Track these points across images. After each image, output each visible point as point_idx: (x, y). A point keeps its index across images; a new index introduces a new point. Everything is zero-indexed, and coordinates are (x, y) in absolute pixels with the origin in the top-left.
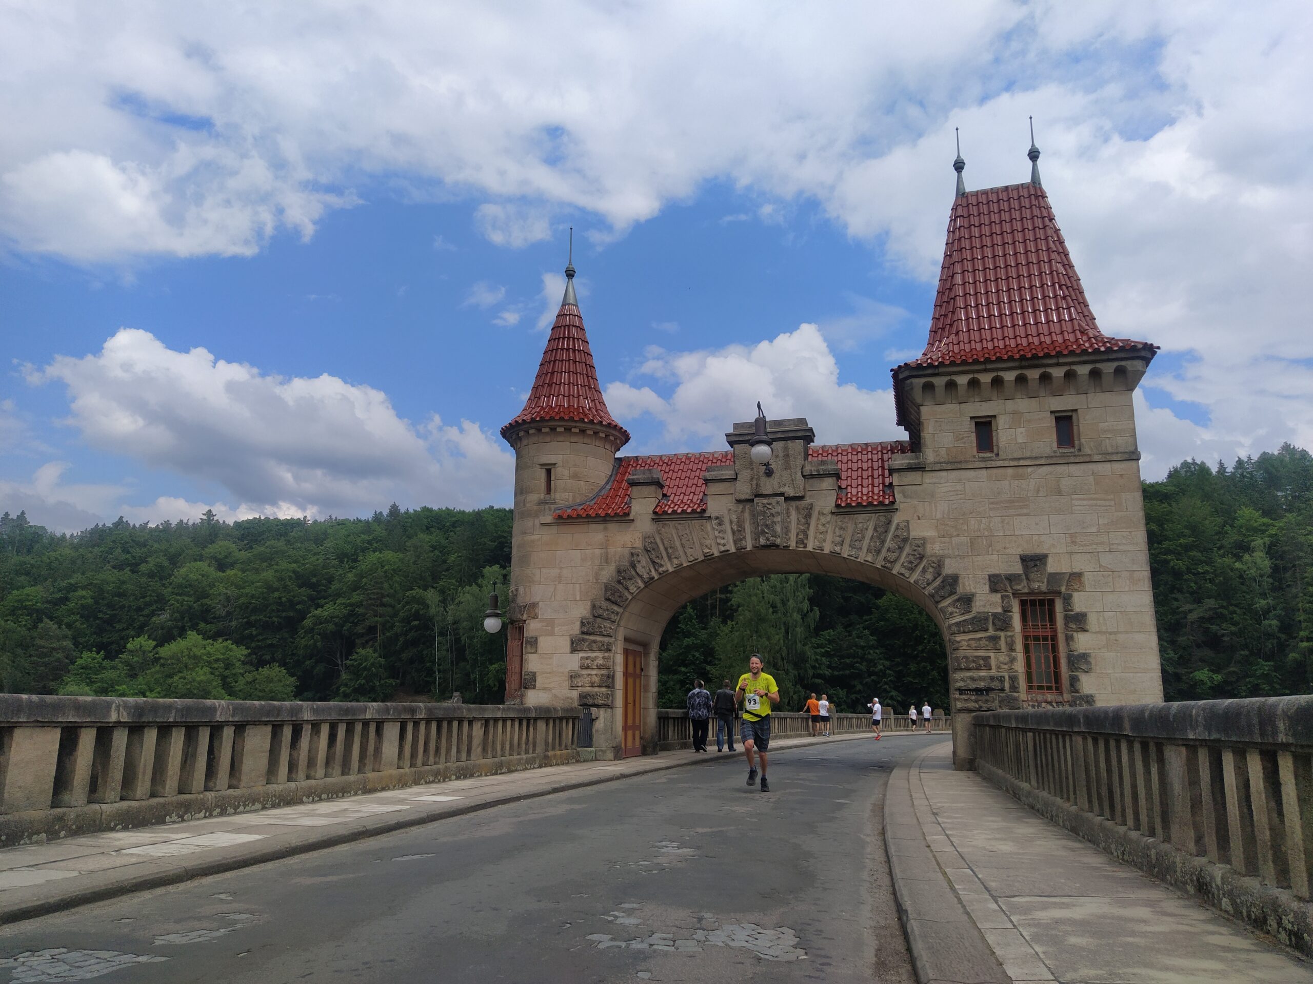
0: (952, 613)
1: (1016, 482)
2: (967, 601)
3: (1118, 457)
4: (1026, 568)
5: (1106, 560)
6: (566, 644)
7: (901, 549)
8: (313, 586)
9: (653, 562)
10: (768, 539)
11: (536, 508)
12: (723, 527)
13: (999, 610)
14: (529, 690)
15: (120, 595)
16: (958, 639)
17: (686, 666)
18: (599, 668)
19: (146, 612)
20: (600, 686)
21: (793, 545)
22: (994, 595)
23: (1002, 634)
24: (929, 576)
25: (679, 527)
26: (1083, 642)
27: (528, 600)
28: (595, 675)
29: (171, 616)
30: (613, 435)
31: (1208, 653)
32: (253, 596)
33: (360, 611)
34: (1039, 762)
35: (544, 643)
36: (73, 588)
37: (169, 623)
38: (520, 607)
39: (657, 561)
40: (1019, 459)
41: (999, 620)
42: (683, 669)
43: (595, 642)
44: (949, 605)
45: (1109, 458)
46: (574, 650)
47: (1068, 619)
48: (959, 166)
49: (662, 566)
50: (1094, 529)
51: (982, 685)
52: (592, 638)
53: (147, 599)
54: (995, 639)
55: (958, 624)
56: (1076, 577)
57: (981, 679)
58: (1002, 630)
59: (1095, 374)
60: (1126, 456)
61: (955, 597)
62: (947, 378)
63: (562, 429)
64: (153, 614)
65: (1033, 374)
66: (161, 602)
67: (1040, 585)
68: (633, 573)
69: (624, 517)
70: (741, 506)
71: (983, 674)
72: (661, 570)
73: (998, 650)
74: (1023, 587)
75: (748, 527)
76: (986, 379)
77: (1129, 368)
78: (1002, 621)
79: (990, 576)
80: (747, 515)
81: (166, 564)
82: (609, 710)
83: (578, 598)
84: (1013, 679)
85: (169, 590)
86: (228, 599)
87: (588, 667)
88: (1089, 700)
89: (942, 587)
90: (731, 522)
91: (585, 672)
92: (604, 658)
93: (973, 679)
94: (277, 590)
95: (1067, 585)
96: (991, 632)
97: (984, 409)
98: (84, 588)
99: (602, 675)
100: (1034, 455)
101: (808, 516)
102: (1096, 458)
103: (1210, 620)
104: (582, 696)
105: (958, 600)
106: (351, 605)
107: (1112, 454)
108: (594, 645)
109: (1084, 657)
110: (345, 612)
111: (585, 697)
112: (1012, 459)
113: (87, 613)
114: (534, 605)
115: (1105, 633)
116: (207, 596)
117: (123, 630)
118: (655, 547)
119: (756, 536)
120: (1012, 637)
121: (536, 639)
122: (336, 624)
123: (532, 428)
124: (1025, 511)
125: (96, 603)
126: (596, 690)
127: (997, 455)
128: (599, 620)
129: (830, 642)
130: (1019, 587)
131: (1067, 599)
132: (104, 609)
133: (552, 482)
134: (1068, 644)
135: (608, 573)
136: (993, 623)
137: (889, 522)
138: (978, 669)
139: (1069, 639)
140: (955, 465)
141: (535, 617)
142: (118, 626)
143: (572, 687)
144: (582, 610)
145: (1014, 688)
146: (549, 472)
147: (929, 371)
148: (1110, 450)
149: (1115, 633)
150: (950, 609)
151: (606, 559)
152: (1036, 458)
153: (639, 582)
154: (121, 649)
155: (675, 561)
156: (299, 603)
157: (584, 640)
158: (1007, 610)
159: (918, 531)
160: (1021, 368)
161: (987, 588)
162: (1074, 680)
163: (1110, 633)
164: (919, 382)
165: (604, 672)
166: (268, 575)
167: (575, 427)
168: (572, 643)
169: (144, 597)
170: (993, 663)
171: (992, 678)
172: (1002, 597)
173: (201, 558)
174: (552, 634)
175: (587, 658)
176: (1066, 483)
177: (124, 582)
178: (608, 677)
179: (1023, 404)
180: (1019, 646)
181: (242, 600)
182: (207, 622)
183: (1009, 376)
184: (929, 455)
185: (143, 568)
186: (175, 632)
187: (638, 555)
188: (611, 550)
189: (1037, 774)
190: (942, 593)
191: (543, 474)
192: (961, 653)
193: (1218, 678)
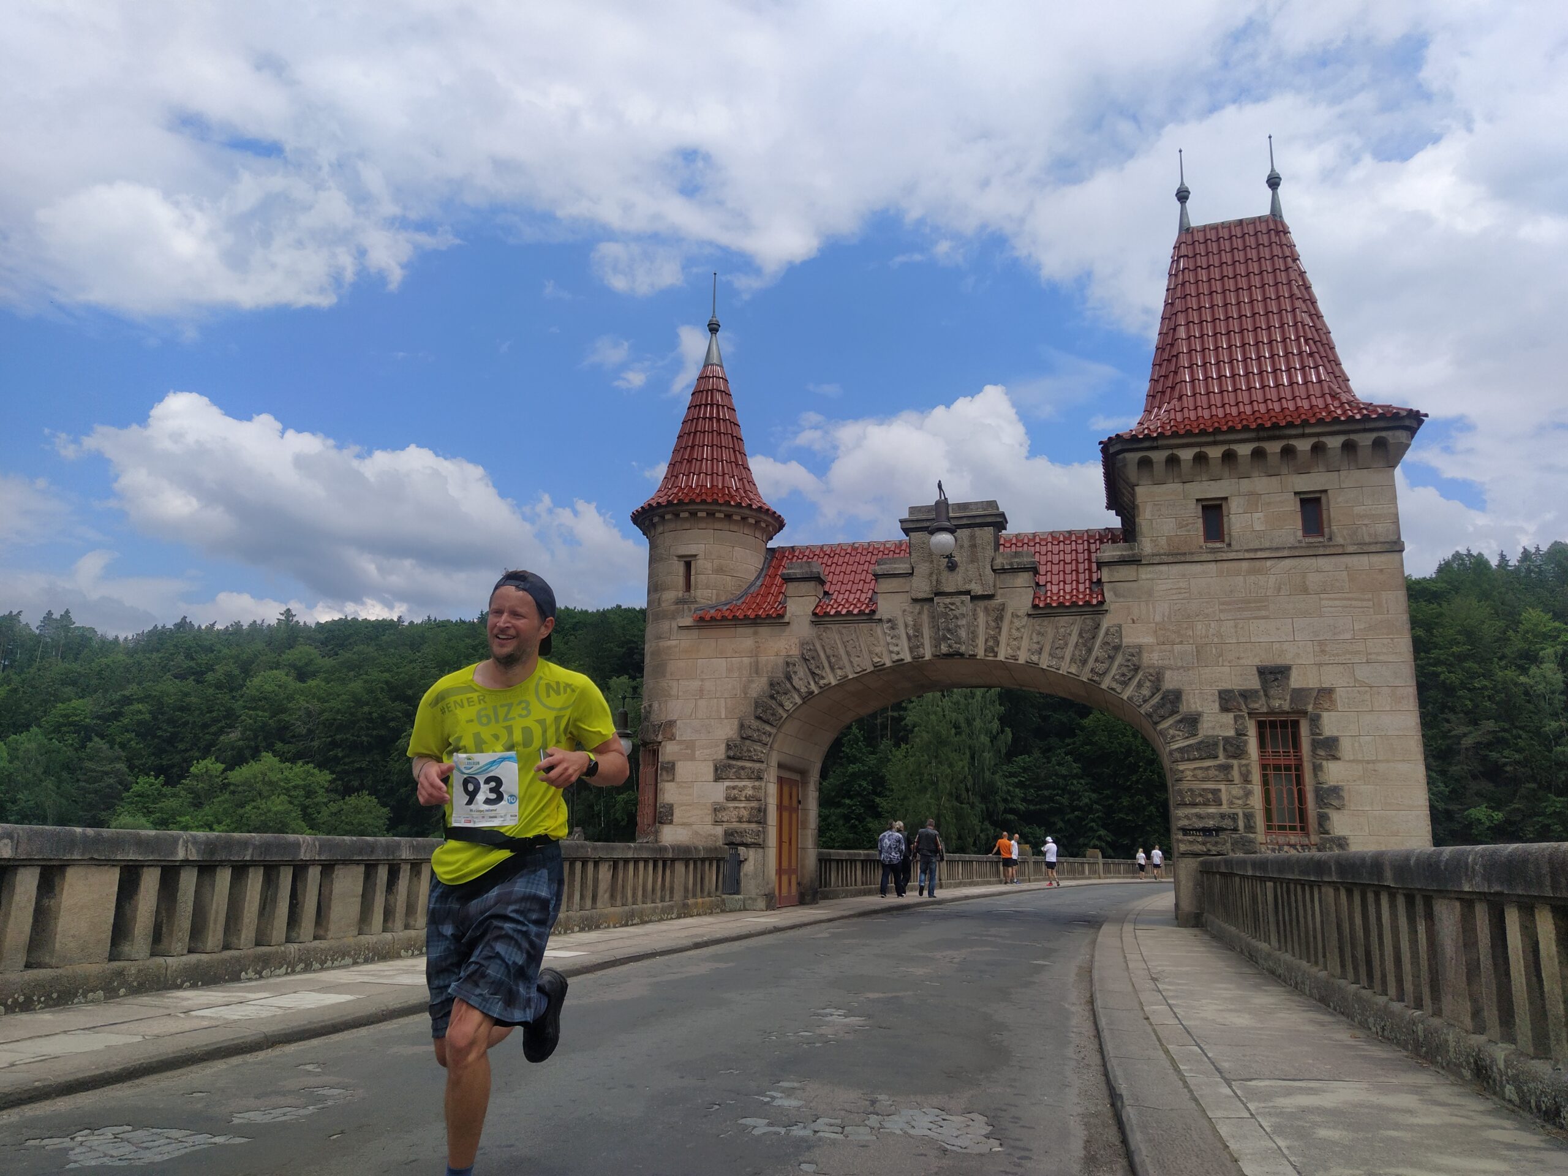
0: (1173, 737)
1: (1253, 577)
2: (1192, 722)
3: (1378, 548)
4: (1264, 683)
5: (1362, 672)
6: (708, 771)
7: (1112, 658)
9: (813, 674)
10: (950, 646)
11: (673, 607)
12: (896, 632)
13: (1231, 733)
14: (665, 826)
15: (182, 709)
16: (1181, 768)
17: (851, 797)
18: (748, 799)
19: (213, 729)
20: (749, 822)
21: (981, 653)
22: (1225, 715)
23: (1235, 762)
24: (1146, 692)
25: (844, 631)
26: (1334, 773)
27: (664, 718)
28: (743, 808)
29: (243, 733)
30: (765, 521)
31: (1487, 786)
32: (338, 711)
34: (1281, 918)
35: (683, 770)
36: (128, 700)
37: (241, 743)
38: (654, 726)
39: (817, 671)
40: (1256, 550)
41: (1232, 745)
42: (847, 801)
43: (743, 768)
44: (1170, 727)
45: (1366, 549)
46: (718, 778)
47: (1316, 744)
48: (1183, 196)
49: (823, 678)
50: (1348, 636)
51: (1211, 823)
52: (740, 763)
53: (215, 714)
54: (1226, 768)
55: (1181, 750)
56: (1326, 693)
57: (1210, 816)
58: (1234, 757)
59: (1349, 447)
60: (1387, 547)
61: (1177, 717)
62: (1167, 453)
63: (704, 514)
64: (221, 731)
65: (1274, 448)
66: (230, 718)
67: (1282, 703)
68: (789, 686)
69: (777, 620)
70: (918, 607)
71: (1212, 810)
72: (822, 682)
73: (1231, 781)
74: (1260, 705)
75: (927, 632)
76: (1215, 453)
77: (1391, 441)
78: (1235, 747)
79: (1220, 692)
80: (925, 617)
81: (237, 672)
82: (760, 850)
83: (723, 716)
84: (1249, 817)
85: (241, 703)
86: (309, 714)
87: (735, 799)
88: (1342, 843)
89: (1161, 705)
90: (906, 626)
91: (731, 805)
92: (754, 788)
93: (1199, 817)
94: (367, 704)
95: (1315, 704)
96: (1222, 760)
97: (1212, 490)
98: (140, 700)
99: (752, 808)
100: (1275, 545)
101: (999, 619)
102: (1351, 549)
103: (1489, 745)
104: (728, 834)
105: (1181, 721)
107: (1370, 544)
108: (742, 772)
109: (1336, 791)
111: (732, 834)
112: (1247, 551)
113: (144, 731)
114: (671, 724)
115: (1361, 761)
116: (284, 710)
117: (186, 750)
118: (815, 654)
119: (937, 642)
120: (1247, 765)
121: (673, 765)
123: (668, 513)
124: (1263, 613)
125: (155, 718)
126: (745, 826)
127: (1229, 545)
128: (748, 742)
129: (1025, 770)
130: (1256, 706)
131: (1315, 720)
132: (165, 726)
133: (692, 578)
134: (1316, 775)
135: (759, 686)
136: (1225, 749)
137: (1098, 626)
138: (1206, 804)
139: (1317, 769)
140: (1178, 557)
141: (672, 738)
142: (181, 746)
143: (716, 822)
144: (727, 730)
145: (1250, 828)
146: (688, 565)
147: (1146, 444)
148: (1367, 539)
149: (1373, 762)
150: (1171, 732)
151: (756, 669)
152: (1277, 549)
153: (796, 697)
154: (184, 773)
155: (839, 672)
156: (393, 719)
157: (730, 766)
158: (1241, 734)
159: (1133, 636)
160: (1259, 439)
161: (1217, 705)
162: (1323, 819)
163: (1368, 762)
164: (1133, 457)
165: (754, 804)
166: (356, 686)
167: (720, 511)
168: (716, 769)
169: (211, 712)
170: (1224, 797)
171: (1223, 816)
172: (1235, 717)
173: (277, 666)
174: (692, 758)
175: (734, 788)
176: (1313, 579)
177: (186, 695)
178: (759, 810)
179: (1260, 483)
180: (1256, 776)
181: (326, 715)
182: (283, 741)
183: (1244, 450)
184: (1146, 546)
185: (210, 677)
186: (247, 753)
187: (795, 665)
188: (763, 659)
189: (1279, 933)
190: (1162, 712)
191: (680, 568)
192: (1185, 785)
193: (1499, 816)
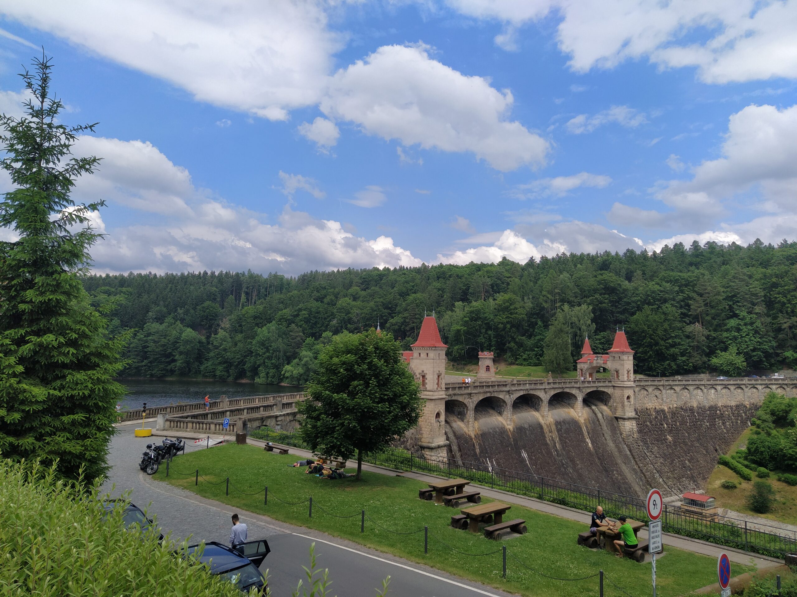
4: (422, 372)
8: (390, 308)
15: (317, 313)
19: (328, 320)
24: (413, 372)
29: (337, 321)
32: (366, 314)
33: (407, 320)
36: (301, 310)
37: (337, 325)
42: (536, 349)
44: (414, 375)
64: (330, 321)
66: (333, 315)
81: (333, 298)
85: (336, 310)
86: (357, 314)
94: (375, 311)
98: (305, 310)
106: (404, 318)
109: (426, 383)
110: (402, 320)
112: (422, 358)
113: (307, 321)
116: (349, 313)
117: (320, 327)
120: (420, 380)
122: (399, 326)
124: (423, 365)
125: (309, 316)
132: (313, 319)
137: (409, 366)
140: (416, 359)
142: (318, 326)
154: (320, 336)
156: (385, 316)
159: (413, 367)
161: (418, 374)
166: (372, 304)
169: (327, 313)
173: (346, 296)
176: (427, 362)
177: (319, 308)
181: (363, 315)
182: (350, 324)
184: (414, 356)
185: (325, 300)
186: (339, 328)
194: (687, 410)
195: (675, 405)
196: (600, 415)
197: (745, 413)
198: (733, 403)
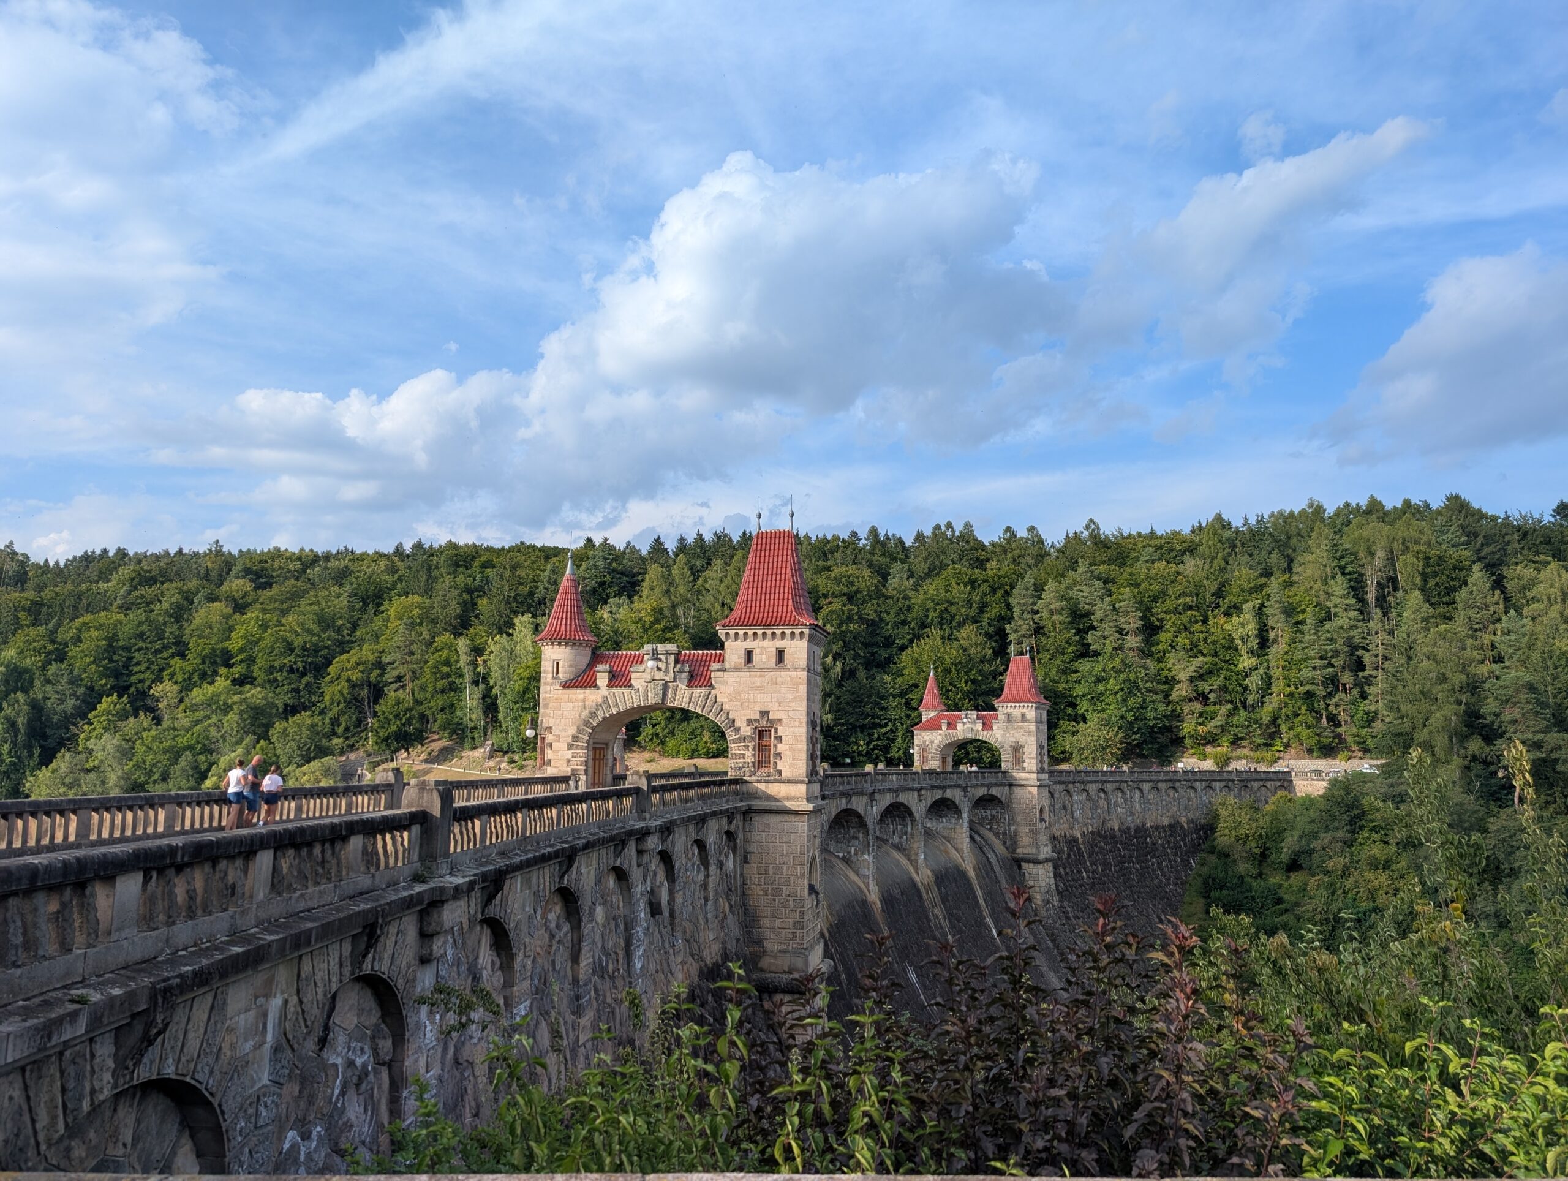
0: (732, 734)
1: (761, 678)
2: (738, 730)
4: (761, 716)
5: (791, 713)
6: (565, 746)
7: (713, 706)
8: (337, 630)
9: (607, 708)
10: (656, 701)
11: (552, 680)
12: (638, 694)
13: (750, 733)
14: (548, 766)
15: (135, 636)
16: (734, 746)
18: (580, 757)
20: (581, 765)
21: (669, 703)
22: (748, 727)
23: (750, 744)
24: (724, 719)
25: (619, 693)
26: (780, 748)
27: (547, 724)
28: (579, 760)
30: (590, 644)
33: (388, 658)
35: (555, 745)
38: (543, 727)
40: (761, 668)
41: (749, 738)
43: (579, 745)
44: (731, 731)
45: (796, 670)
46: (568, 749)
47: (776, 738)
49: (611, 710)
50: (787, 700)
51: (741, 765)
52: (578, 743)
54: (747, 746)
55: (733, 739)
56: (780, 720)
57: (740, 763)
58: (750, 742)
59: (793, 634)
60: (803, 670)
61: (733, 728)
62: (735, 631)
63: (564, 643)
65: (769, 632)
67: (766, 723)
68: (597, 713)
69: (593, 685)
70: (645, 685)
71: (741, 761)
72: (610, 712)
73: (748, 751)
75: (650, 694)
76: (750, 633)
77: (805, 632)
78: (751, 739)
79: (747, 719)
80: (649, 689)
82: (585, 776)
83: (571, 725)
84: (753, 763)
85: (188, 631)
87: (576, 757)
88: (780, 772)
89: (729, 723)
90: (641, 692)
91: (574, 759)
92: (582, 752)
93: (737, 763)
94: (301, 634)
95: (776, 724)
96: (746, 743)
97: (751, 645)
99: (582, 760)
100: (764, 667)
101: (674, 690)
102: (791, 670)
104: (573, 770)
107: (798, 669)
108: (578, 747)
109: (779, 754)
110: (372, 659)
112: (759, 669)
113: (102, 656)
114: (550, 727)
115: (788, 743)
116: (228, 639)
117: (141, 673)
118: (608, 701)
119: (654, 698)
120: (754, 745)
121: (551, 743)
122: (363, 671)
123: (550, 642)
124: (762, 691)
125: (111, 644)
126: (579, 767)
127: (753, 666)
128: (581, 735)
130: (758, 724)
131: (776, 730)
133: (560, 668)
134: (774, 748)
135: (586, 713)
136: (747, 739)
137: (710, 693)
138: (740, 758)
139: (775, 746)
140: (737, 669)
141: (550, 733)
142: (135, 669)
143: (568, 766)
144: (573, 731)
145: (753, 767)
146: (558, 663)
147: (728, 628)
148: (797, 667)
151: (584, 706)
152: (766, 668)
153: (600, 717)
155: (617, 708)
156: (324, 648)
157: (574, 744)
158: (753, 734)
159: (721, 698)
160: (764, 629)
161: (746, 724)
162: (775, 763)
163: (791, 744)
167: (570, 642)
168: (568, 746)
170: (745, 756)
171: (744, 763)
172: (751, 728)
173: (217, 598)
174: (558, 741)
175: (575, 752)
176: (779, 680)
178: (584, 761)
179: (766, 643)
180: (756, 749)
183: (759, 633)
184: (727, 665)
187: (600, 704)
188: (588, 701)
190: (729, 725)
191: (555, 665)
192: (733, 752)
194: (1106, 837)
195: (1090, 829)
196: (991, 856)
197: (1183, 840)
198: (1166, 821)
